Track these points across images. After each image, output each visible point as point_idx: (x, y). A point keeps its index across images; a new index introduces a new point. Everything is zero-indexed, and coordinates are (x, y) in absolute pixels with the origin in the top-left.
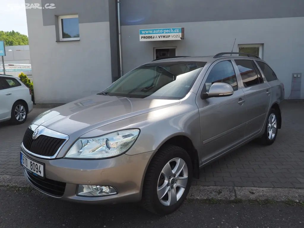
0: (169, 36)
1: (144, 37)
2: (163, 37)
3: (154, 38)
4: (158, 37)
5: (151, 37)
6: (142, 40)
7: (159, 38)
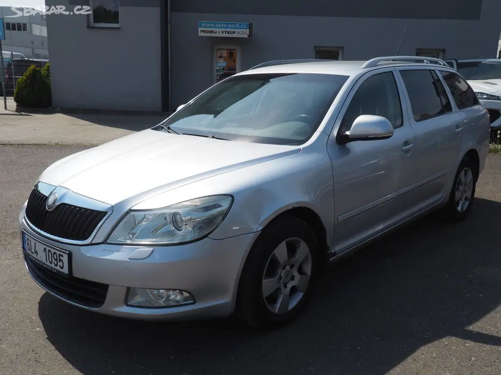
0: (235, 32)
1: (204, 31)
2: (227, 33)
3: (216, 33)
4: (221, 32)
5: (212, 32)
6: (201, 34)
7: (223, 33)
